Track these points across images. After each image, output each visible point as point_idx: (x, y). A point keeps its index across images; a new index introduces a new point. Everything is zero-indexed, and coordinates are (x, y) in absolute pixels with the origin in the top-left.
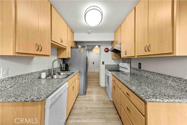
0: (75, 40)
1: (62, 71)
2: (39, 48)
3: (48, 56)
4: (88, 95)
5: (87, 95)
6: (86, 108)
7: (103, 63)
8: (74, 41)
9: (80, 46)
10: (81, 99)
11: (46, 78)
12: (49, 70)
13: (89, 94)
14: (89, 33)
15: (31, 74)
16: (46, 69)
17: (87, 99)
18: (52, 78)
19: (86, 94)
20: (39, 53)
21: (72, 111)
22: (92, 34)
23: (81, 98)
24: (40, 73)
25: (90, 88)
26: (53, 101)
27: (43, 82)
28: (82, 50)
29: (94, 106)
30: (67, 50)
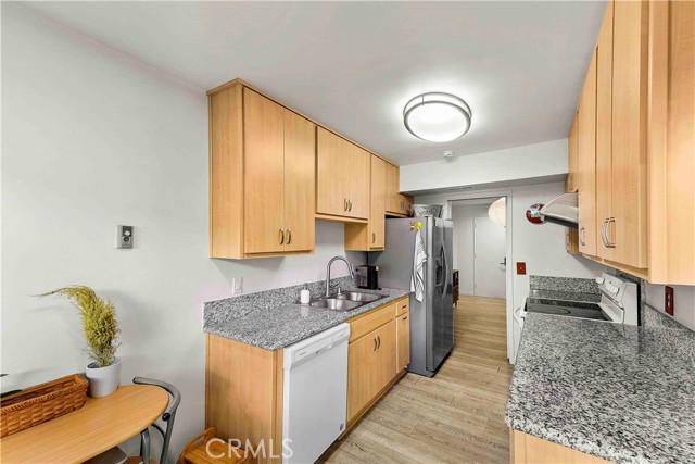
0: (404, 188)
1: (360, 287)
2: (285, 238)
3: (308, 251)
4: (442, 381)
5: (440, 380)
6: (422, 418)
7: (521, 268)
8: (401, 193)
9: (419, 208)
10: (414, 386)
11: (310, 304)
12: (322, 283)
13: (448, 378)
14: (449, 159)
15: (279, 292)
16: (315, 280)
17: (433, 390)
18: (326, 305)
19: (438, 375)
20: (286, 248)
21: (376, 409)
22: (462, 160)
23: (416, 382)
24: (298, 290)
25: (460, 358)
26: (299, 358)
27: (305, 312)
28: (420, 224)
29: (446, 421)
30: (368, 226)
